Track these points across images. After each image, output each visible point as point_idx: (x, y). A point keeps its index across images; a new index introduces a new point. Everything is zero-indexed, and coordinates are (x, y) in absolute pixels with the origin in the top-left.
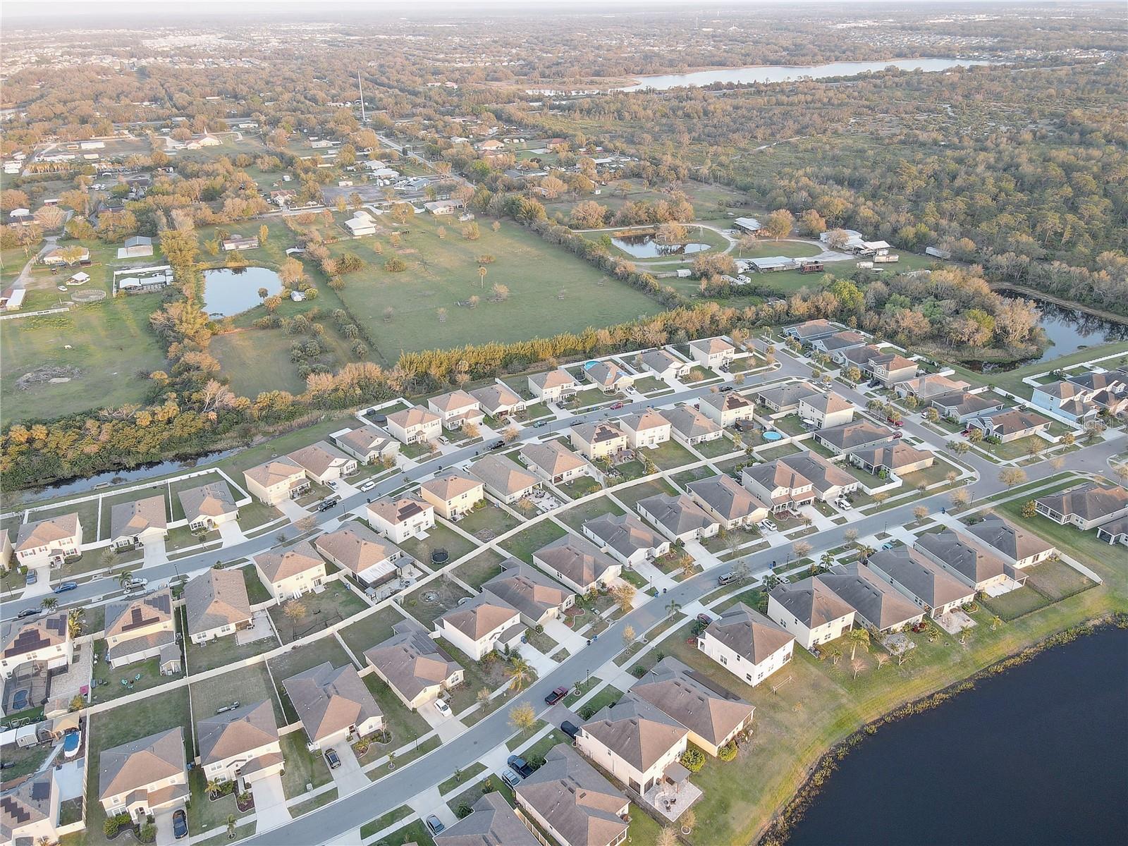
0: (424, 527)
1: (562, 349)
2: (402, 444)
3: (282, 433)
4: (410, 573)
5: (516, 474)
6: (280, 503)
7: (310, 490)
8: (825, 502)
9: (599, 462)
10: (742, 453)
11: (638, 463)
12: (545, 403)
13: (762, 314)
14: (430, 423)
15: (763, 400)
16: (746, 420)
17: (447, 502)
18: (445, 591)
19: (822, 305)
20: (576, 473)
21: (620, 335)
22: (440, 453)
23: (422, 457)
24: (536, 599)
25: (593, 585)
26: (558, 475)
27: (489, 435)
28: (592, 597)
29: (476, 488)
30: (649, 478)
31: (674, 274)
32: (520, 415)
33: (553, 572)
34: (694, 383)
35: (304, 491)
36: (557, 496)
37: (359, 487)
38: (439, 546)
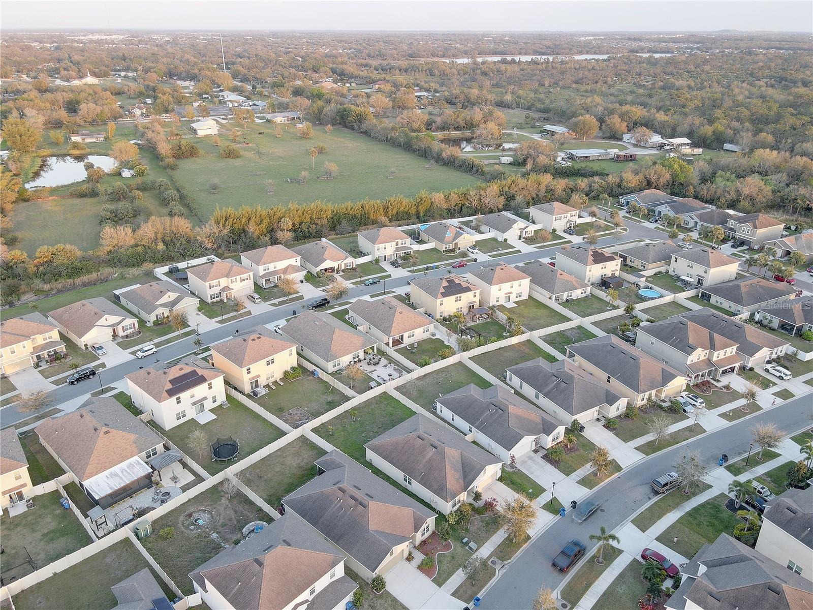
0: (209, 405)
1: (395, 211)
2: (202, 302)
3: (59, 291)
4: (175, 479)
5: (341, 332)
6: (17, 373)
7: (66, 356)
8: (752, 369)
9: (447, 321)
10: (621, 311)
11: (495, 323)
12: (377, 261)
13: (596, 186)
14: (238, 277)
15: (625, 259)
16: (613, 277)
17: (245, 370)
18: (224, 509)
19: (653, 178)
20: (419, 334)
21: (455, 199)
22: (249, 313)
23: (225, 317)
24: (372, 527)
25: (463, 497)
26: (397, 337)
27: (311, 293)
28: (461, 514)
29: (287, 352)
30: (515, 340)
31: (497, 161)
32: (349, 273)
33: (397, 474)
34: (542, 244)
35: (56, 357)
36: (397, 363)
37: (134, 353)
38: (225, 434)
